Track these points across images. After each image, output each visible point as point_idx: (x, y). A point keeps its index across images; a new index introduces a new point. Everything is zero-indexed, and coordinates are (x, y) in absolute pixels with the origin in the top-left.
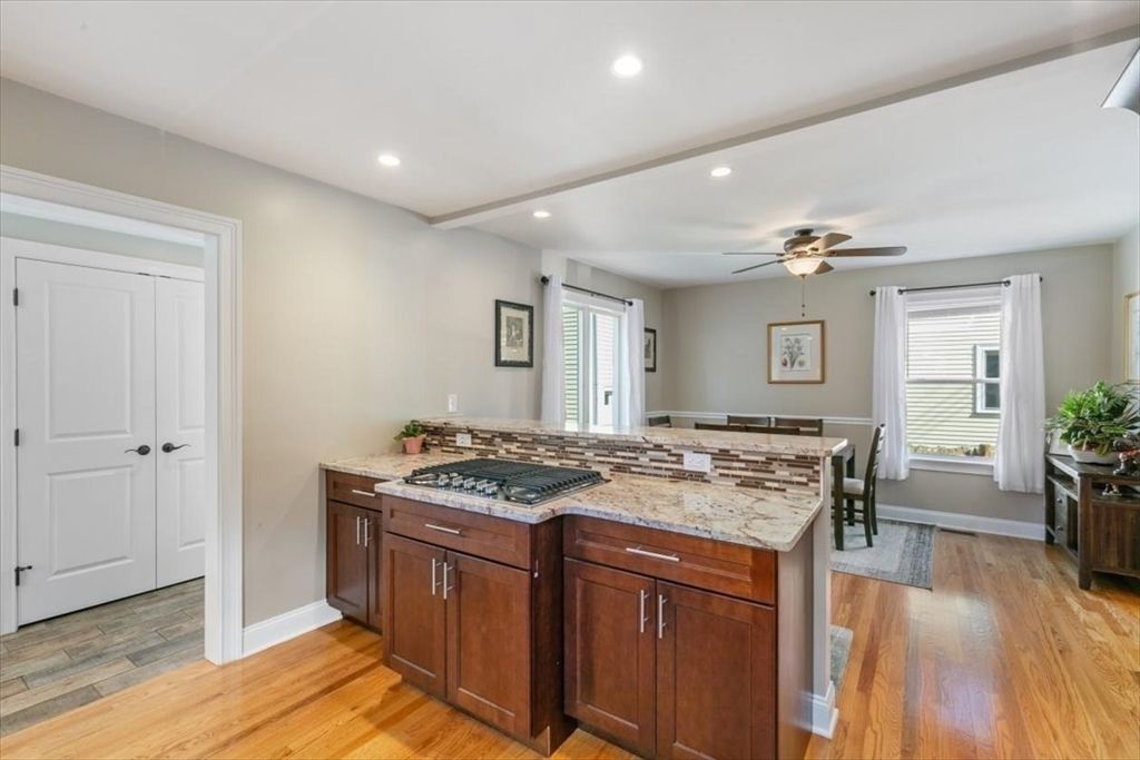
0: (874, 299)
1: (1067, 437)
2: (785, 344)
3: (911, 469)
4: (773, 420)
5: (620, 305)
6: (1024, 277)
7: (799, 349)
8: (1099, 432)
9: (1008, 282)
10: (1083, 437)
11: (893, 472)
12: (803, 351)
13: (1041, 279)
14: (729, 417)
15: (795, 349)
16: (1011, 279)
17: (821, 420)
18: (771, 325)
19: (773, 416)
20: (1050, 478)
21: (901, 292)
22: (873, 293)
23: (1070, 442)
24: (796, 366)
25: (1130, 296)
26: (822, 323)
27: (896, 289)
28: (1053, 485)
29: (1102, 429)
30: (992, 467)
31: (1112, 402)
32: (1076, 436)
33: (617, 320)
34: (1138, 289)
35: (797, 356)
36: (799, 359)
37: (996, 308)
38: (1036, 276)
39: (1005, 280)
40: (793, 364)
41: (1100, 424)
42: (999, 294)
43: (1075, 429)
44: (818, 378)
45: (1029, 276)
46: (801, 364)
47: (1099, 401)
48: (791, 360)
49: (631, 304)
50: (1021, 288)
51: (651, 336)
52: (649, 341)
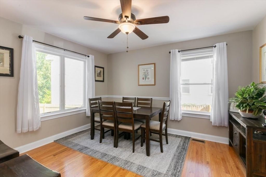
0: (170, 54)
1: (238, 106)
2: (143, 72)
3: (182, 116)
4: (136, 98)
5: (84, 57)
6: (221, 43)
7: (148, 73)
8: (253, 104)
9: (215, 46)
10: (246, 106)
11: (176, 118)
12: (149, 74)
13: (227, 44)
14: (123, 97)
15: (146, 74)
16: (217, 45)
17: (152, 99)
18: (139, 65)
19: (137, 97)
20: (230, 121)
21: (179, 51)
22: (170, 53)
23: (240, 109)
24: (147, 80)
25: (262, 47)
26: (155, 64)
27: (177, 50)
28: (232, 125)
29: (255, 104)
30: (209, 116)
31: (257, 91)
32: (243, 106)
33: (84, 62)
34: (265, 43)
35: (147, 76)
36: (147, 77)
37: (211, 57)
38: (225, 43)
39: (214, 45)
40: (146, 79)
41: (254, 101)
42: (212, 51)
43: (242, 103)
44: (153, 83)
45: (223, 43)
46: (148, 78)
47: (252, 90)
48: (145, 78)
49: (88, 56)
50: (220, 48)
51: (102, 70)
52: (101, 71)
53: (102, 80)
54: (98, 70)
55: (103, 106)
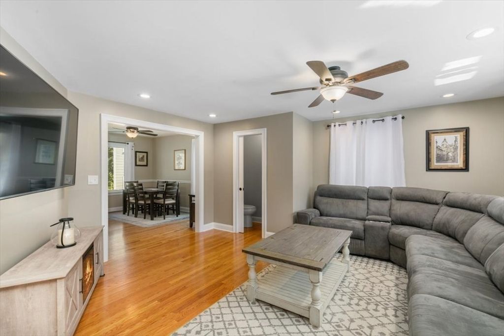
49: (128, 144)
51: (145, 154)
52: (143, 156)
53: (146, 164)
54: (140, 155)
55: (140, 195)
